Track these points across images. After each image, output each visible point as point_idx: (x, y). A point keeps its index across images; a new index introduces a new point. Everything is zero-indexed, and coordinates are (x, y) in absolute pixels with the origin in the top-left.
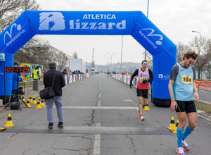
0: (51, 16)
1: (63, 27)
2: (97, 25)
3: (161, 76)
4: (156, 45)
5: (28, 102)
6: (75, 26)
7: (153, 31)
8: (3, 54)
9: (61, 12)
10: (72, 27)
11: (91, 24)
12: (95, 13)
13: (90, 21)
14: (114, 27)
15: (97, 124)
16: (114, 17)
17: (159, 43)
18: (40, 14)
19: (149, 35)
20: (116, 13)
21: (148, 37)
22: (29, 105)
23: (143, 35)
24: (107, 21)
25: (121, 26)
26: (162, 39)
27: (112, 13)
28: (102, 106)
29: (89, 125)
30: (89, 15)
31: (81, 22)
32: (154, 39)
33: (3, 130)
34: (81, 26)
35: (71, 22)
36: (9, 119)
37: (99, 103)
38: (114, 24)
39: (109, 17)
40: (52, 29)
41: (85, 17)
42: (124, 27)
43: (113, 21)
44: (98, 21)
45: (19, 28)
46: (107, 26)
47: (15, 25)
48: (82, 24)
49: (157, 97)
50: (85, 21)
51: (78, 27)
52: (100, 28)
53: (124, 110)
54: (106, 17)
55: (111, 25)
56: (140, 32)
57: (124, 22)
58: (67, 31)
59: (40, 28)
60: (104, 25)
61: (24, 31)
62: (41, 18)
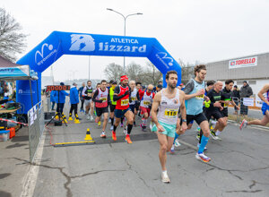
0: (81, 38)
1: (93, 49)
2: (123, 48)
4: (168, 66)
6: (104, 48)
7: (166, 55)
9: (91, 35)
10: (101, 49)
11: (118, 46)
12: (120, 38)
14: (136, 50)
16: (136, 41)
17: (171, 64)
18: (72, 36)
19: (164, 57)
20: (138, 39)
23: (159, 57)
24: (131, 45)
25: (142, 49)
26: (172, 61)
27: (135, 38)
30: (116, 39)
32: (167, 61)
34: (109, 48)
35: (101, 45)
38: (137, 48)
39: (133, 41)
40: (82, 50)
41: (113, 40)
42: (144, 51)
43: (136, 45)
44: (124, 45)
45: (51, 47)
46: (131, 49)
47: (47, 45)
48: (111, 46)
51: (106, 49)
52: (125, 50)
54: (131, 41)
55: (134, 48)
56: (157, 55)
58: (96, 52)
59: (71, 49)
60: (129, 48)
61: (55, 51)
62: (73, 40)
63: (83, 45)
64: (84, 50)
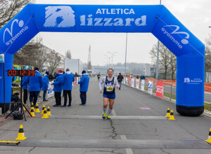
0: (58, 10)
1: (73, 24)
2: (112, 21)
3: (187, 80)
4: (181, 44)
5: (32, 111)
6: (87, 22)
7: (178, 28)
8: (3, 55)
9: (71, 6)
10: (83, 24)
11: (105, 19)
12: (110, 7)
13: (104, 16)
14: (132, 23)
15: (122, 136)
16: (132, 11)
17: (185, 42)
18: (46, 9)
19: (174, 32)
20: (135, 7)
21: (172, 35)
22: (33, 114)
23: (166, 32)
24: (124, 17)
25: (141, 22)
26: (188, 37)
27: (130, 7)
28: (117, 115)
29: (113, 138)
30: (104, 10)
31: (93, 17)
33: (17, 144)
34: (94, 22)
35: (83, 18)
36: (21, 131)
38: (133, 20)
39: (127, 11)
40: (59, 26)
41: (99, 11)
42: (144, 24)
43: (131, 16)
44: (114, 16)
45: (21, 24)
46: (124, 22)
47: (17, 20)
48: (96, 19)
49: (183, 105)
50: (99, 16)
51: (90, 23)
52: (116, 24)
53: (147, 120)
54: (124, 12)
56: (163, 29)
57: (144, 18)
58: (77, 28)
59: (46, 25)
60: (121, 21)
61: (27, 28)
62: (47, 13)
63: (59, 20)
64: (61, 25)
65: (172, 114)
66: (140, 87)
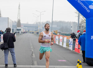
4: (89, 9)
21: (82, 2)
37: (35, 62)
65: (80, 64)
66: (63, 44)
